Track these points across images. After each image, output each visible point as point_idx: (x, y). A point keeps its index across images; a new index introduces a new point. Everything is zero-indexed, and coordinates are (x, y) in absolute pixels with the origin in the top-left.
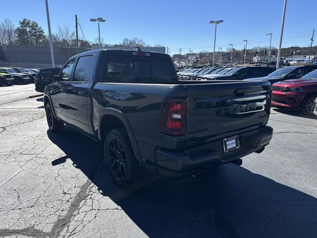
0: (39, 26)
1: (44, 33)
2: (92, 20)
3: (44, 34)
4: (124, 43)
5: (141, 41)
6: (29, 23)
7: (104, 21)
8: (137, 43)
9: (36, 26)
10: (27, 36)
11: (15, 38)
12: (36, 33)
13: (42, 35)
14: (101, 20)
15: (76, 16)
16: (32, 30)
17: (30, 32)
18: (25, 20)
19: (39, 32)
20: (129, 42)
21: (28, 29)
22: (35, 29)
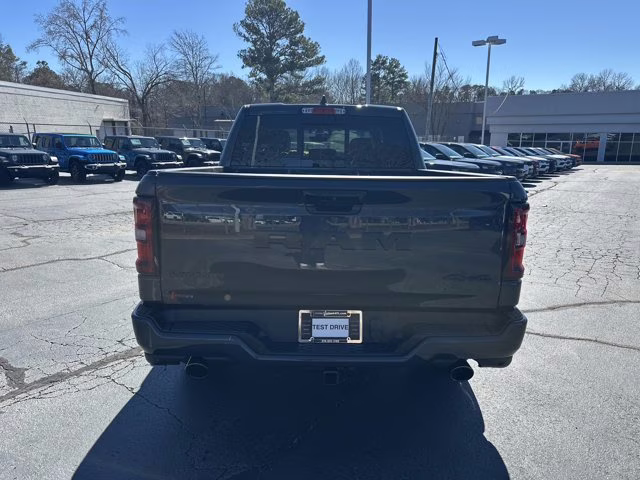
0: (401, 66)
1: (407, 77)
2: (477, 44)
3: (407, 80)
4: (574, 85)
5: (620, 77)
6: (384, 62)
7: (504, 41)
8: (608, 82)
9: (396, 67)
10: (379, 86)
11: (361, 90)
12: (394, 78)
13: (402, 81)
14: (495, 40)
15: (436, 39)
16: (389, 74)
17: (384, 77)
18: (380, 57)
19: (400, 76)
20: (586, 83)
21: (382, 73)
22: (393, 73)
